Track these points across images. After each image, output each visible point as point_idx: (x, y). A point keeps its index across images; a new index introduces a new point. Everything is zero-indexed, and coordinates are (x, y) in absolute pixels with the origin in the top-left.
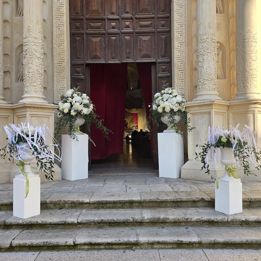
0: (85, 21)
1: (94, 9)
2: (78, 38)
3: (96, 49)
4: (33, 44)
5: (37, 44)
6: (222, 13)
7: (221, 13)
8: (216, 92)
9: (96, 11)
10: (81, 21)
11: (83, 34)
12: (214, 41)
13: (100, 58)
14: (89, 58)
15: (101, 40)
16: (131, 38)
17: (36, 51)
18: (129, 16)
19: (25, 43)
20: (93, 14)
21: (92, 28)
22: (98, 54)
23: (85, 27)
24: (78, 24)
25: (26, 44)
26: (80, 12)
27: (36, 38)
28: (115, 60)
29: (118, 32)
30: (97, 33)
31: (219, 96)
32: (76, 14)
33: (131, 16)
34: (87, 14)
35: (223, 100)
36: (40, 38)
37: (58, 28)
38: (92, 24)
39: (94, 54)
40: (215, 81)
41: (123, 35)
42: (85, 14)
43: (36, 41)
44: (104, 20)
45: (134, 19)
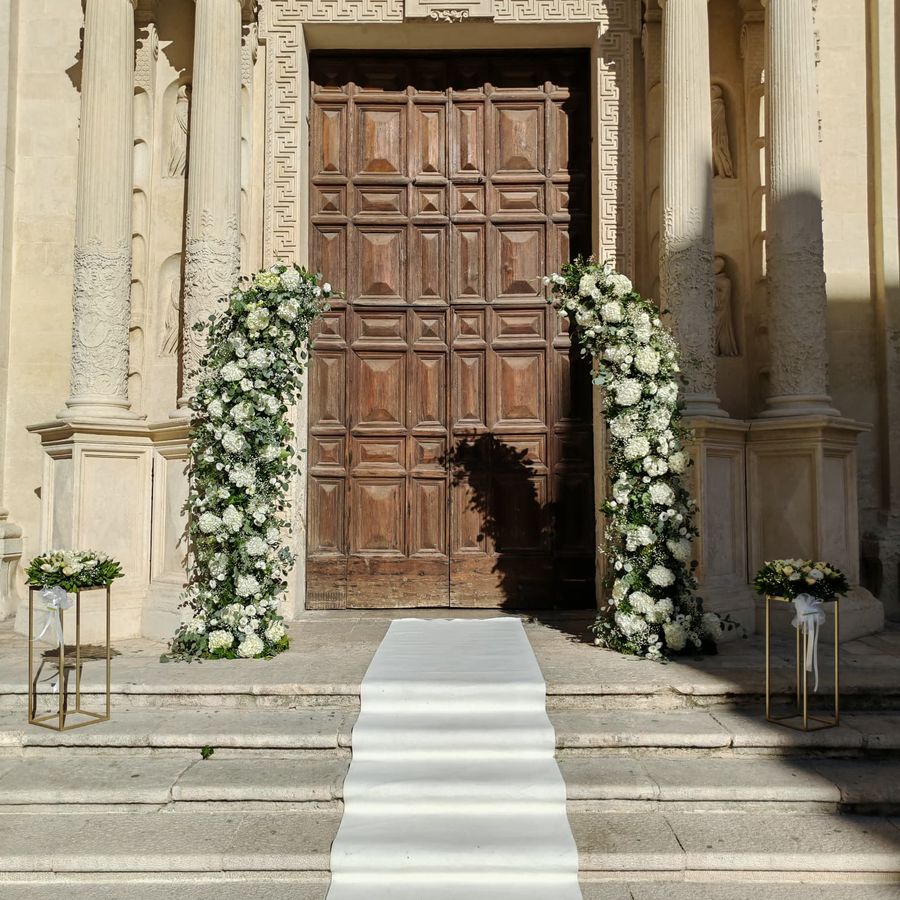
0: (350, 188)
1: (376, 157)
2: (330, 236)
3: (380, 267)
4: (212, 257)
5: (225, 259)
6: (729, 177)
7: (727, 176)
8: (712, 396)
9: (384, 164)
10: (341, 189)
11: (345, 225)
12: (706, 256)
13: (391, 292)
14: (360, 290)
15: (394, 243)
16: (479, 236)
17: (220, 276)
18: (473, 176)
19: (192, 254)
20: (373, 171)
21: (369, 207)
22: (387, 281)
23: (351, 205)
24: (331, 197)
25: (195, 257)
26: (337, 165)
27: (221, 243)
28: (434, 297)
29: (442, 220)
30: (385, 222)
31: (721, 406)
32: (326, 170)
33: (478, 176)
34: (357, 170)
35: (731, 418)
36: (232, 242)
37: (278, 209)
38: (372, 198)
39: (376, 279)
40: (711, 366)
41: (456, 228)
42: (351, 169)
43: (221, 249)
44: (405, 186)
45: (487, 186)
